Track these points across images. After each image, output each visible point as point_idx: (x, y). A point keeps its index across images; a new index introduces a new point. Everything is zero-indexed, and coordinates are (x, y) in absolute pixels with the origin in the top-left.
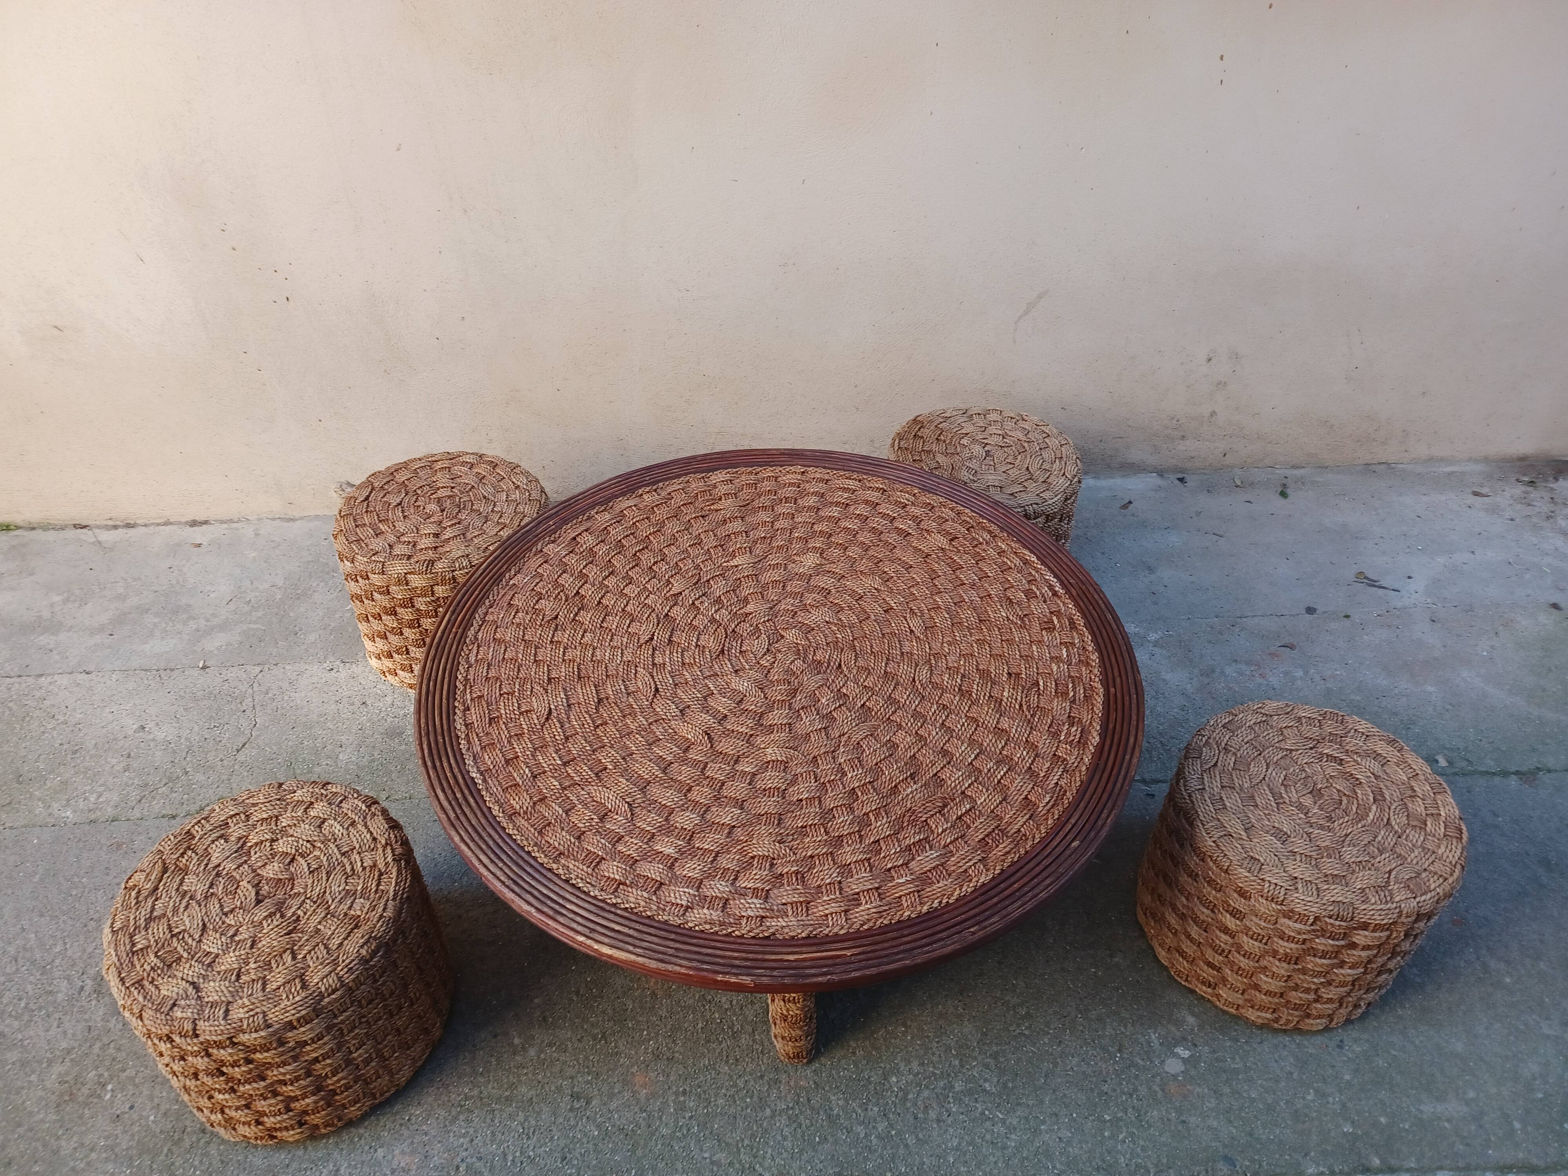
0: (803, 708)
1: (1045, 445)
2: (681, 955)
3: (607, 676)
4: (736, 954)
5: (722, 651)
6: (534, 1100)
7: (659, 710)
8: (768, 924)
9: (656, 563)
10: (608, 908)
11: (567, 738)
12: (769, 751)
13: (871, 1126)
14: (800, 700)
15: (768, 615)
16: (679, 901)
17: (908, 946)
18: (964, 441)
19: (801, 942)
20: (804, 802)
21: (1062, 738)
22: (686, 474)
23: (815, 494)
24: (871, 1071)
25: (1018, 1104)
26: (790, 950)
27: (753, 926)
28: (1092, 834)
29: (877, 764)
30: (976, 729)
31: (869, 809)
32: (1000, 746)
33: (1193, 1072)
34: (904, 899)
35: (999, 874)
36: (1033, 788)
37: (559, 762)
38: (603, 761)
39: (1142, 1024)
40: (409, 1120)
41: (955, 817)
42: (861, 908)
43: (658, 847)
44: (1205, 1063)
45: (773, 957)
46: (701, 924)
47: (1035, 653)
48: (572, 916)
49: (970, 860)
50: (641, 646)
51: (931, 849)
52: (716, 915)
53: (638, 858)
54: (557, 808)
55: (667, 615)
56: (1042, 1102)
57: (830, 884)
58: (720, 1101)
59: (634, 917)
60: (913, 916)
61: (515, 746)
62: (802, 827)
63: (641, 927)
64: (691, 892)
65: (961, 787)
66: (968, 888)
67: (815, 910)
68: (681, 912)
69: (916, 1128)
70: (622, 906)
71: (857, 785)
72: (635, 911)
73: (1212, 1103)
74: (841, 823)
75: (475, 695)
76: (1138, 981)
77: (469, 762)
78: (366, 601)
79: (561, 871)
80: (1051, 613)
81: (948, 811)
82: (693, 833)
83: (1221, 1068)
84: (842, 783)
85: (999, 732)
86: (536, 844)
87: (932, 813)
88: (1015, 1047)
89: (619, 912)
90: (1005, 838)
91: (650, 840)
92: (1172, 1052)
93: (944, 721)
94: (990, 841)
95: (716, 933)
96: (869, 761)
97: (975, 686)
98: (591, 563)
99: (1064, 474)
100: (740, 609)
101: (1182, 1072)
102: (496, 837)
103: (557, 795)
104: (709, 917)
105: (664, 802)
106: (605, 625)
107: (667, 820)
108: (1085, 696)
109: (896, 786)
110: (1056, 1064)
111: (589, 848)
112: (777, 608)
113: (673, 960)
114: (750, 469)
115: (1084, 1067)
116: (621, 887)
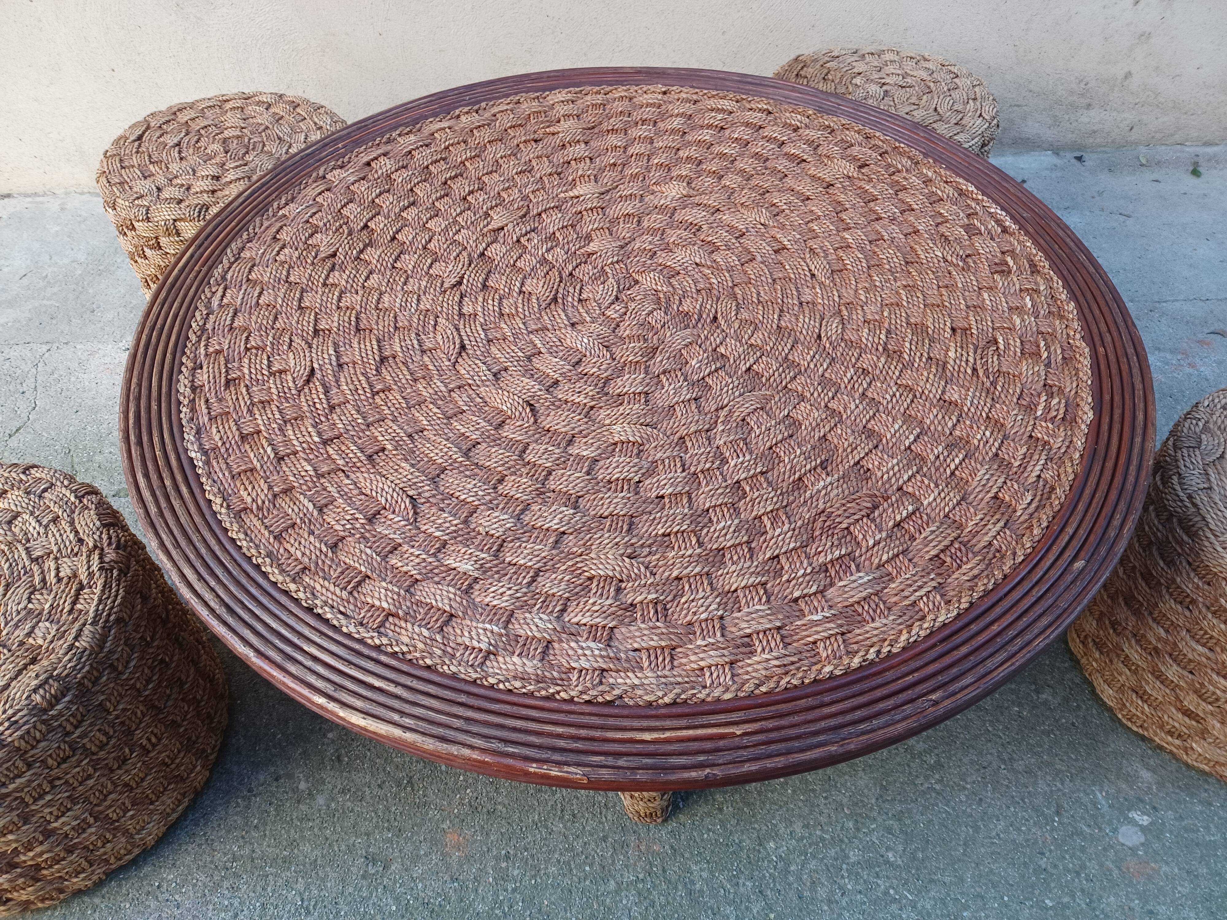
0: (664, 372)
1: (953, 86)
2: (475, 729)
3: (396, 328)
4: (560, 730)
5: (555, 300)
6: (319, 862)
7: (463, 372)
8: (611, 680)
9: (471, 192)
10: (366, 651)
11: (332, 408)
12: (617, 428)
13: (743, 907)
14: (659, 363)
15: (618, 255)
16: (475, 644)
17: (833, 722)
18: (858, 81)
19: (663, 711)
20: (667, 500)
21: (1039, 413)
22: (516, 94)
23: (682, 115)
24: (743, 833)
25: (932, 881)
26: (645, 723)
27: (588, 685)
28: (1103, 551)
29: (771, 448)
30: (912, 401)
31: (762, 511)
32: (950, 424)
33: (1156, 845)
34: (821, 645)
35: (967, 610)
36: (1005, 482)
37: (317, 439)
38: (381, 438)
39: (1083, 779)
40: (159, 887)
41: (891, 524)
42: (755, 658)
43: (450, 562)
44: (1171, 832)
45: (619, 735)
46: (508, 680)
47: (988, 302)
48: (309, 663)
49: (920, 587)
50: (445, 292)
51: (858, 570)
52: (531, 666)
53: (418, 577)
54: (306, 502)
55: (482, 254)
56: (962, 880)
57: (706, 620)
58: (553, 869)
59: (405, 667)
60: (838, 672)
61: (257, 416)
62: (664, 535)
63: (415, 684)
64: (496, 629)
65: (897, 480)
66: (920, 631)
67: (684, 661)
68: (479, 660)
69: (801, 910)
70: (389, 649)
71: (744, 476)
72: (409, 657)
73: (1185, 888)
74: (721, 530)
75: (211, 350)
76: (1073, 724)
77: (189, 436)
78: (139, 260)
79: (301, 595)
80: (1003, 253)
81: (881, 515)
82: (504, 541)
83: (1192, 840)
84: (721, 474)
85: (946, 405)
86: (269, 555)
87: (856, 517)
88: (924, 806)
89: (383, 658)
90: (970, 555)
91: (439, 550)
92: (1127, 818)
93: (865, 390)
94: (948, 559)
95: (531, 695)
96: (760, 443)
97: (907, 345)
98: (388, 191)
99: (981, 115)
100: (580, 248)
101: (1142, 844)
102: (212, 542)
103: (310, 484)
104: (520, 669)
105: (463, 497)
106: (398, 265)
107: (466, 522)
108: (1064, 358)
109: (800, 479)
110: (977, 829)
111: (347, 561)
112: (629, 248)
113: (461, 737)
114: (598, 88)
115: (1014, 835)
116: (391, 619)
